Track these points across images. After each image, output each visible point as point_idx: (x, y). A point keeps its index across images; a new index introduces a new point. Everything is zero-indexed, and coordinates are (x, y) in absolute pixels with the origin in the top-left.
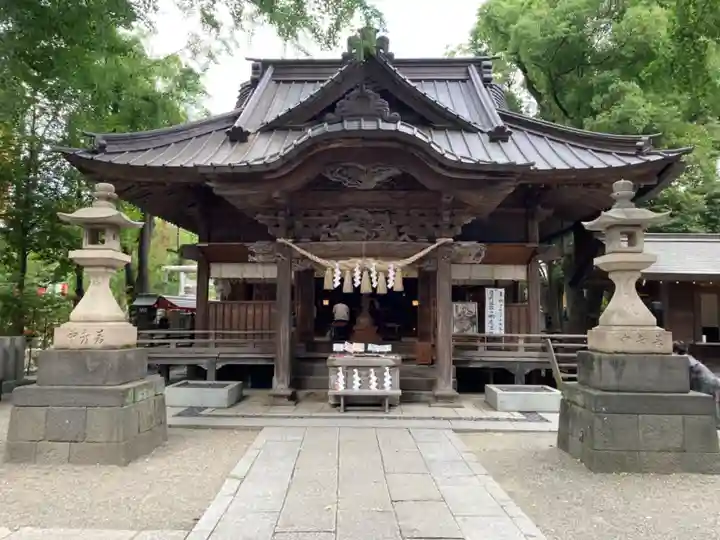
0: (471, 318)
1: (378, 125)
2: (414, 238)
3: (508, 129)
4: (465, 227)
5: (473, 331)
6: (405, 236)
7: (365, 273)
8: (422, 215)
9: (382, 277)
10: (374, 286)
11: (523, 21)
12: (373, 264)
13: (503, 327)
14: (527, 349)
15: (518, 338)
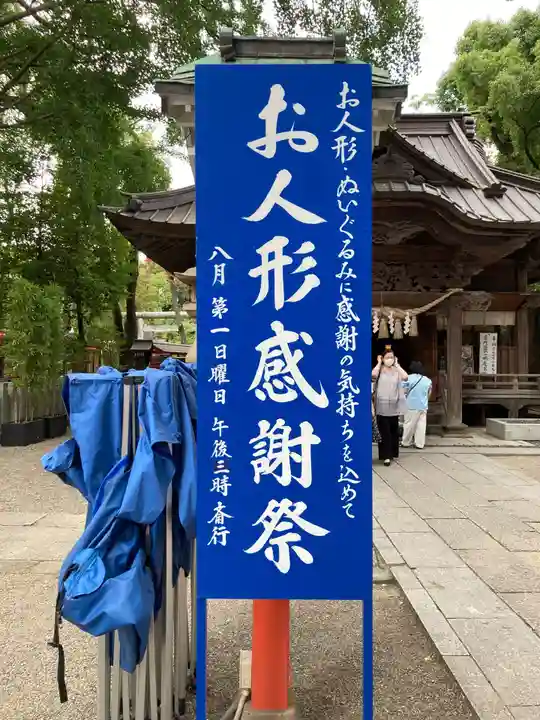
0: (467, 360)
1: (406, 187)
2: (427, 289)
3: (503, 186)
4: (474, 278)
5: (470, 371)
6: (418, 287)
7: (383, 321)
8: (435, 267)
9: (398, 323)
10: (392, 332)
11: (503, 76)
12: (391, 313)
13: (495, 368)
14: (521, 388)
15: (513, 377)
